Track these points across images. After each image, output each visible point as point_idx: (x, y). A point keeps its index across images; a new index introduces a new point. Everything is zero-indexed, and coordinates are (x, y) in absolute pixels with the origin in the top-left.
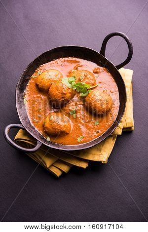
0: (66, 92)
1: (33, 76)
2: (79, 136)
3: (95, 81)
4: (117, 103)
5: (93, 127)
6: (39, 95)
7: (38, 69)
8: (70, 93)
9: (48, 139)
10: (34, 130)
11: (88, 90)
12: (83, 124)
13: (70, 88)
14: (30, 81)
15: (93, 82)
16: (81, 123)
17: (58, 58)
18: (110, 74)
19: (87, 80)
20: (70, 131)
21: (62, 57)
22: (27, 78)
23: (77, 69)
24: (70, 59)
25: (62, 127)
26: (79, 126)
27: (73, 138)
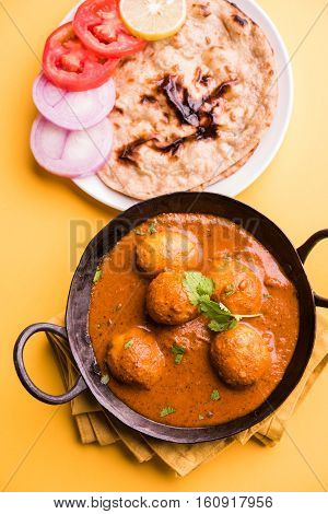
0: (180, 310)
2: (166, 406)
4: (278, 375)
6: (129, 278)
9: (105, 379)
10: (84, 348)
13: (192, 305)
17: (207, 213)
18: (295, 303)
19: (240, 298)
20: (153, 386)
21: (216, 215)
25: (139, 373)
27: (155, 403)
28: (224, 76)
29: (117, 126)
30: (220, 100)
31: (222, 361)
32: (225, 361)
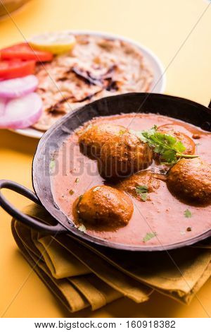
28: (110, 64)
29: (43, 99)
30: (113, 73)
31: (184, 177)
32: (187, 176)
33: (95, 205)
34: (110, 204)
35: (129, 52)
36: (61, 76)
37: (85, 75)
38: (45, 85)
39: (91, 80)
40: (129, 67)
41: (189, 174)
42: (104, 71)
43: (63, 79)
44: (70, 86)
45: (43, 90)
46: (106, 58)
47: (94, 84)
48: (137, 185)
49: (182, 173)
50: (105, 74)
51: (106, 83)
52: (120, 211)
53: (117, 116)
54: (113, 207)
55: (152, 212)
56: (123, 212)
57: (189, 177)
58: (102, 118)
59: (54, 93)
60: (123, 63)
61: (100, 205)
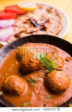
0: (33, 61)
1: (19, 47)
3: (63, 65)
5: (43, 99)
7: (25, 44)
8: (36, 63)
11: (53, 69)
12: (36, 93)
13: (38, 60)
14: (14, 50)
15: (61, 65)
16: (35, 92)
19: (56, 61)
20: (21, 94)
22: (14, 46)
23: (53, 54)
24: (52, 46)
25: (16, 86)
26: (31, 94)
27: (21, 101)
28: (47, 19)
29: (15, 30)
30: (47, 23)
31: (50, 80)
32: (51, 80)
33: (8, 84)
34: (14, 85)
35: (57, 15)
36: (25, 21)
37: (34, 22)
38: (17, 24)
39: (36, 25)
40: (55, 21)
41: (53, 79)
42: (44, 21)
43: (25, 23)
44: (27, 26)
45: (16, 26)
46: (47, 16)
47: (36, 27)
48: (31, 78)
49: (50, 78)
50: (43, 23)
51: (42, 27)
52: (18, 89)
53: (38, 43)
54: (15, 87)
55: (32, 92)
56: (19, 90)
57: (53, 80)
58: (31, 43)
59: (20, 28)
60: (53, 19)
61: (10, 85)
